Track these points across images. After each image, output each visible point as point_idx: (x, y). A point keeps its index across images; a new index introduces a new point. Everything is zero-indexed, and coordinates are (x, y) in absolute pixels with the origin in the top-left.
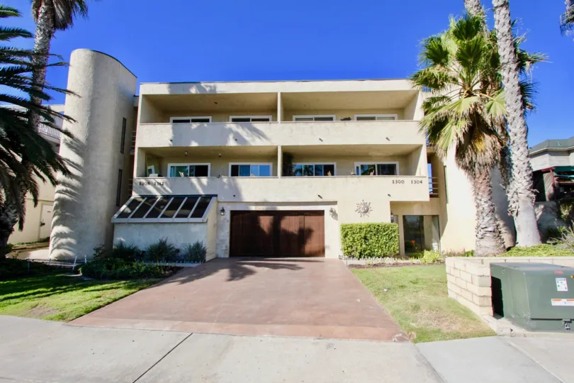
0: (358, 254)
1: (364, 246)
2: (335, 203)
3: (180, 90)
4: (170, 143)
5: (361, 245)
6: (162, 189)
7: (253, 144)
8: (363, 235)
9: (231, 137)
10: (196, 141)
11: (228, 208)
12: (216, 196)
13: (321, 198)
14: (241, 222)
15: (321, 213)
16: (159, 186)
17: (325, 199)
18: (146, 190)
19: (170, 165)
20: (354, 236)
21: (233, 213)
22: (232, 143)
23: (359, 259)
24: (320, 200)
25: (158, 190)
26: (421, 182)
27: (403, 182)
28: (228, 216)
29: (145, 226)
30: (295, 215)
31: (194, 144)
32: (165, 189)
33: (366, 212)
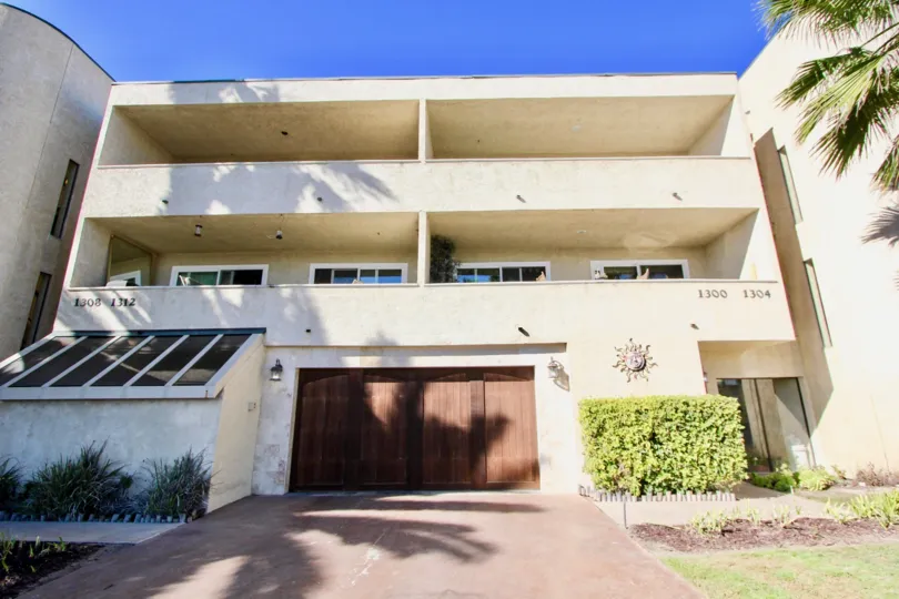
0: (635, 485)
1: (651, 460)
2: (561, 347)
3: (197, 97)
4: (162, 206)
5: (643, 460)
6: (130, 316)
7: (358, 208)
8: (647, 430)
9: (308, 192)
10: (224, 203)
11: (293, 363)
12: (263, 331)
13: (526, 334)
14: (324, 399)
15: (526, 373)
16: (123, 309)
17: (537, 337)
18: (90, 318)
19: (176, 269)
20: (621, 432)
21: (306, 376)
22: (308, 205)
23: (639, 499)
24: (523, 340)
25: (120, 316)
26: (768, 294)
27: (724, 294)
28: (290, 381)
29: (51, 410)
30: (461, 380)
31: (218, 209)
32: (136, 314)
33: (641, 368)
